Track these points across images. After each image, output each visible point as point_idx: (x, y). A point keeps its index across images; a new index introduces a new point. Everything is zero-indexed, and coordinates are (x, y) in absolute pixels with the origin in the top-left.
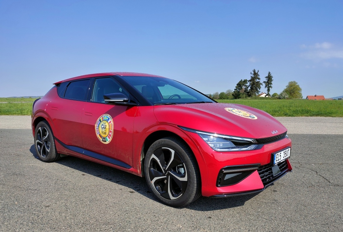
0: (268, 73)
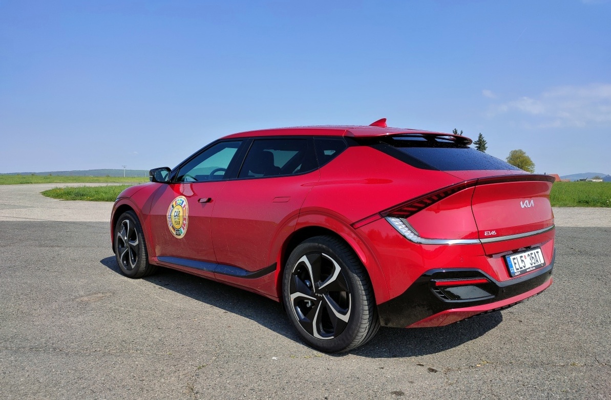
0: (479, 136)
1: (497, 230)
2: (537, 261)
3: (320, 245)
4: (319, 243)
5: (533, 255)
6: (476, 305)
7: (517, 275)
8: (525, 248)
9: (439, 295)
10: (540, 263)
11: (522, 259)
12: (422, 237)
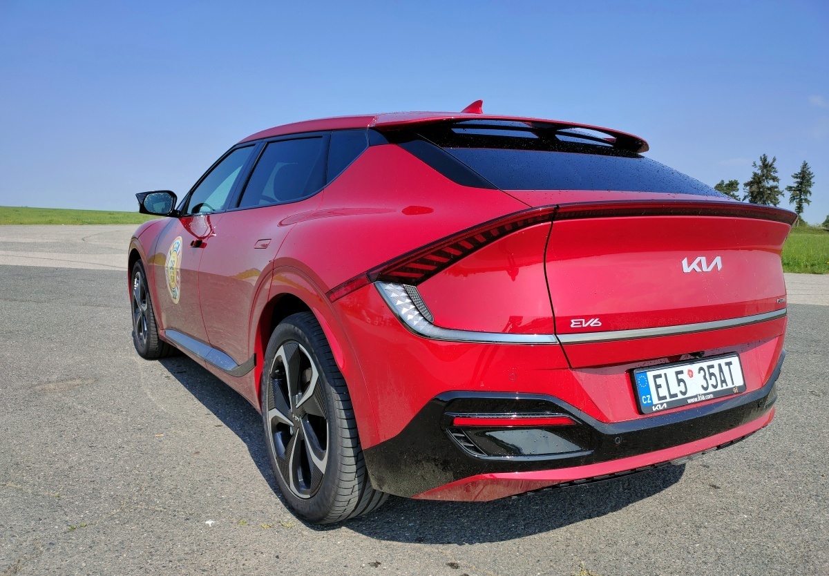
0: (802, 165)
1: (602, 317)
2: (724, 381)
3: (296, 328)
4: (295, 326)
5: (715, 370)
6: (547, 469)
7: (657, 411)
8: (692, 354)
9: (463, 444)
10: (730, 385)
11: (680, 376)
12: (436, 326)
